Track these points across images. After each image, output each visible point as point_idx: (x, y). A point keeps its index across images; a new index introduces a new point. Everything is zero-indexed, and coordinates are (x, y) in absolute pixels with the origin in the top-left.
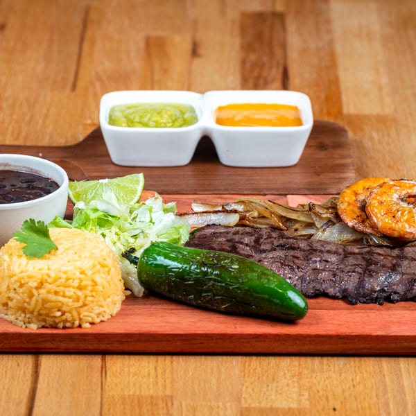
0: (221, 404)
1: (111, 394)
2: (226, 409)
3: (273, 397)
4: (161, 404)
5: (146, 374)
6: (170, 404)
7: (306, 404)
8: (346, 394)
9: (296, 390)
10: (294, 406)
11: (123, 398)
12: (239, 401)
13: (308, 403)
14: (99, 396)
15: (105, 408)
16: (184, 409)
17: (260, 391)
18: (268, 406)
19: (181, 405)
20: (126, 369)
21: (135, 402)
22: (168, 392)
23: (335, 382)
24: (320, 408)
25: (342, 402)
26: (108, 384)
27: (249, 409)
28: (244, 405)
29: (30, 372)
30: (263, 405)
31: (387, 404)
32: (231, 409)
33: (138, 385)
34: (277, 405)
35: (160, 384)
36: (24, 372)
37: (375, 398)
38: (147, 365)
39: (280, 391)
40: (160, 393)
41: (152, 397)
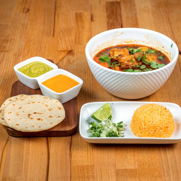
0: (109, 168)
1: (74, 165)
2: (111, 170)
3: (126, 164)
4: (90, 169)
5: (84, 156)
6: (93, 169)
7: (137, 167)
8: (150, 162)
9: (133, 161)
10: (133, 168)
11: (78, 166)
12: (115, 167)
13: (137, 166)
14: (70, 166)
15: (72, 170)
16: (98, 171)
17: (122, 162)
18: (125, 168)
19: (97, 169)
20: (78, 154)
21: (82, 168)
22: (92, 163)
23: (146, 157)
24: (141, 169)
25: (148, 166)
26: (72, 161)
27: (118, 170)
28: (117, 168)
29: (47, 157)
30: (123, 168)
31: (163, 166)
32: (113, 170)
33: (82, 161)
34: (128, 168)
35: (89, 160)
36: (45, 157)
37: (159, 164)
38: (84, 152)
39: (128, 162)
40: (90, 164)
41: (87, 166)
